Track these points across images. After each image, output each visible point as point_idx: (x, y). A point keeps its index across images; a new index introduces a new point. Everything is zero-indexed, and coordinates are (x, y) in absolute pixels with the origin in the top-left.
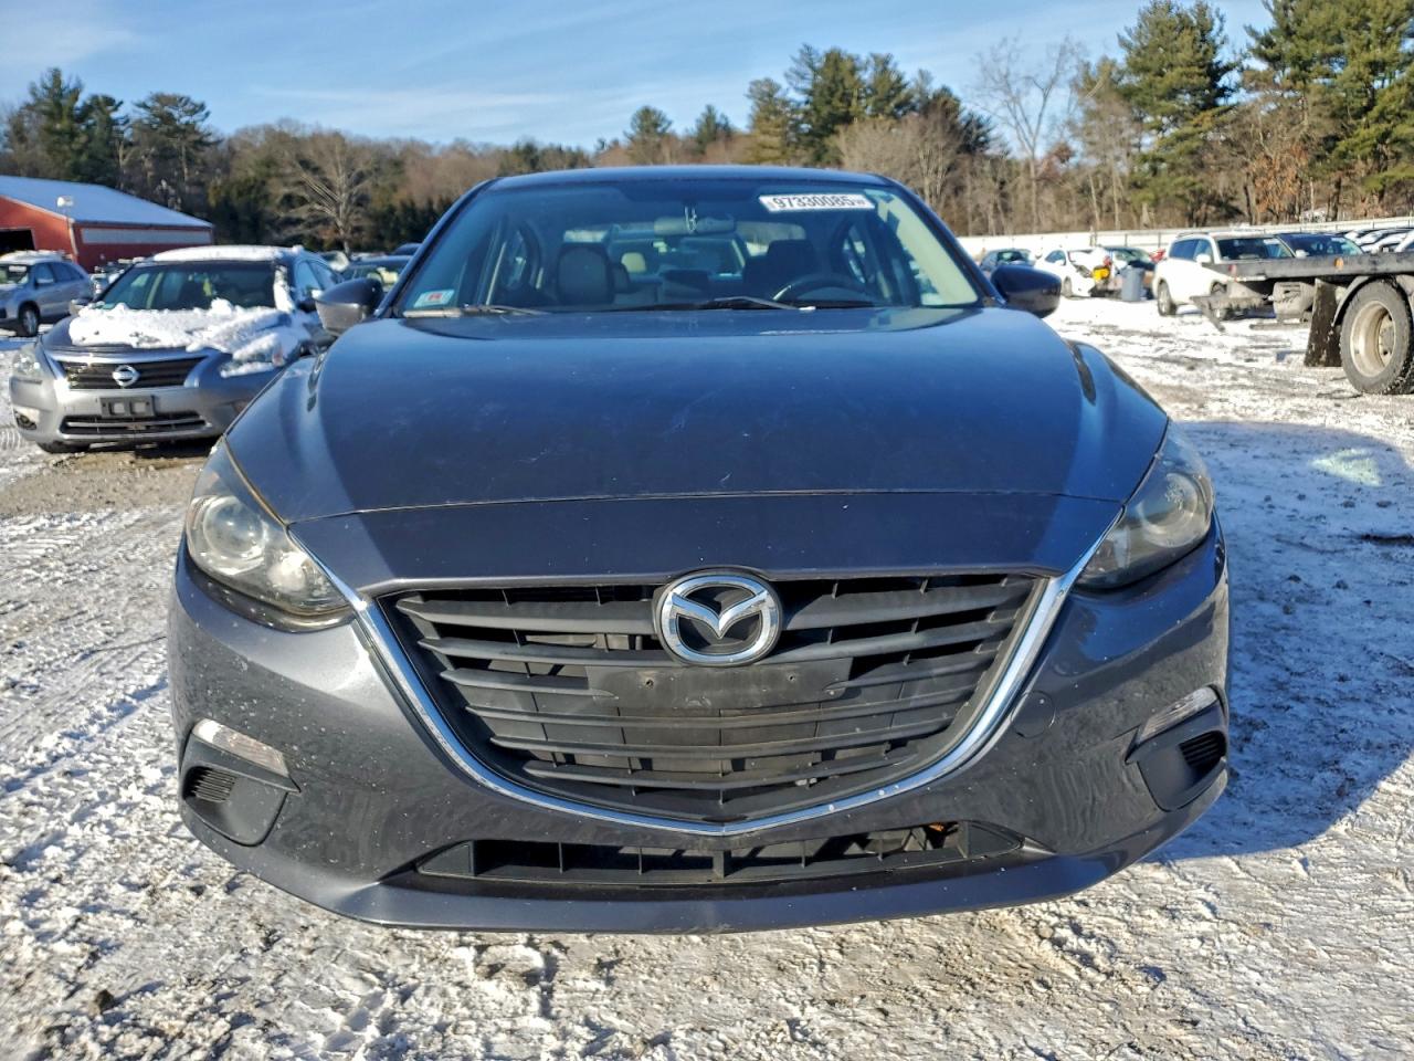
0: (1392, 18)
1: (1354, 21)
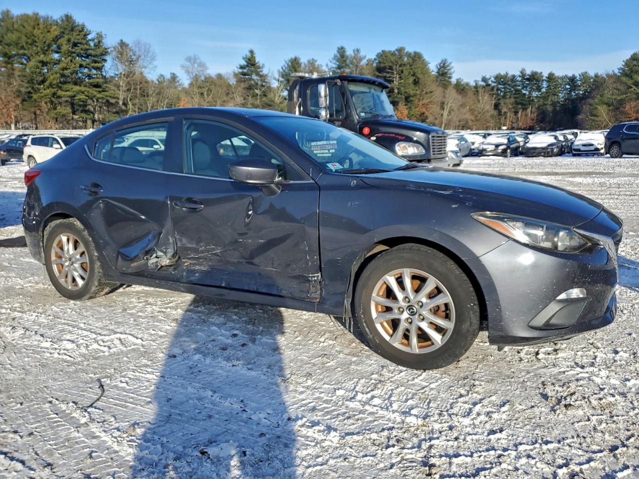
0: (47, 43)
1: (30, 41)
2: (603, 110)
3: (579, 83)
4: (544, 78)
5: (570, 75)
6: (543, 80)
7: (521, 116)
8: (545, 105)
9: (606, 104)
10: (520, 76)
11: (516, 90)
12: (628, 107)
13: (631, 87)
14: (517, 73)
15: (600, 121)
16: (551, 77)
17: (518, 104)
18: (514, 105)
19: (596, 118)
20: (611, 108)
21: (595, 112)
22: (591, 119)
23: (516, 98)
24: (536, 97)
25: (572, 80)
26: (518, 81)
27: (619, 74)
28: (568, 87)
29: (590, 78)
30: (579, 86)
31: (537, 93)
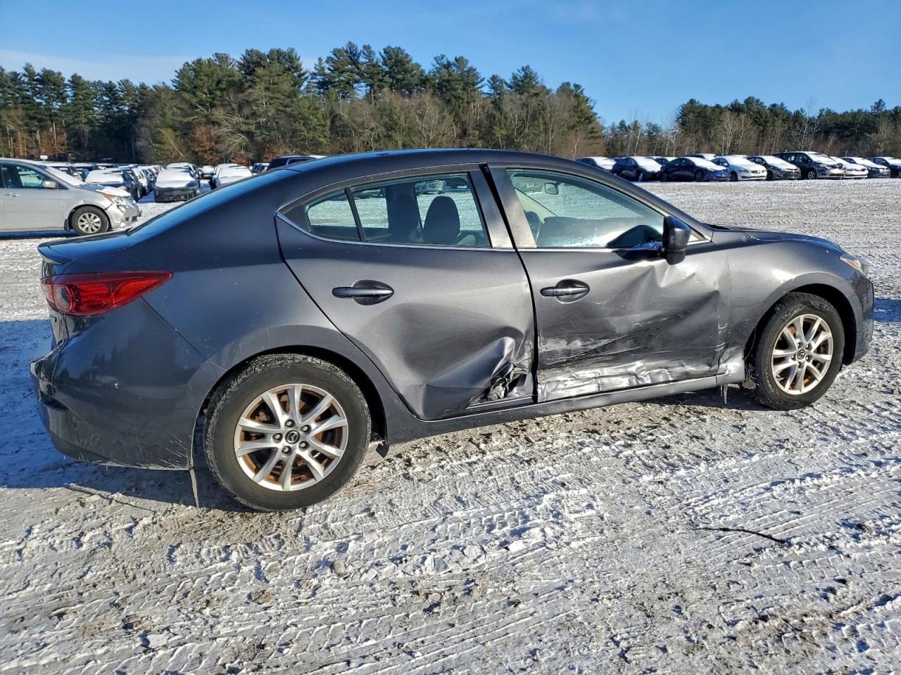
2: (168, 135)
3: (121, 94)
4: (66, 82)
5: (106, 81)
6: (65, 85)
7: (41, 138)
8: (77, 123)
9: (171, 127)
10: (25, 75)
11: (24, 97)
12: (198, 134)
13: (197, 108)
14: (21, 71)
15: (168, 150)
16: (76, 82)
17: (31, 118)
18: (26, 121)
19: (162, 146)
20: (178, 133)
21: (159, 138)
22: (155, 147)
23: (27, 109)
24: (59, 109)
25: (110, 89)
26: (24, 82)
27: (174, 88)
28: (105, 98)
29: (134, 89)
30: (121, 99)
31: (60, 104)
